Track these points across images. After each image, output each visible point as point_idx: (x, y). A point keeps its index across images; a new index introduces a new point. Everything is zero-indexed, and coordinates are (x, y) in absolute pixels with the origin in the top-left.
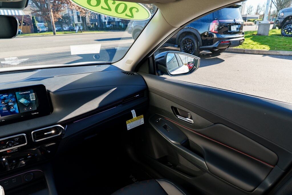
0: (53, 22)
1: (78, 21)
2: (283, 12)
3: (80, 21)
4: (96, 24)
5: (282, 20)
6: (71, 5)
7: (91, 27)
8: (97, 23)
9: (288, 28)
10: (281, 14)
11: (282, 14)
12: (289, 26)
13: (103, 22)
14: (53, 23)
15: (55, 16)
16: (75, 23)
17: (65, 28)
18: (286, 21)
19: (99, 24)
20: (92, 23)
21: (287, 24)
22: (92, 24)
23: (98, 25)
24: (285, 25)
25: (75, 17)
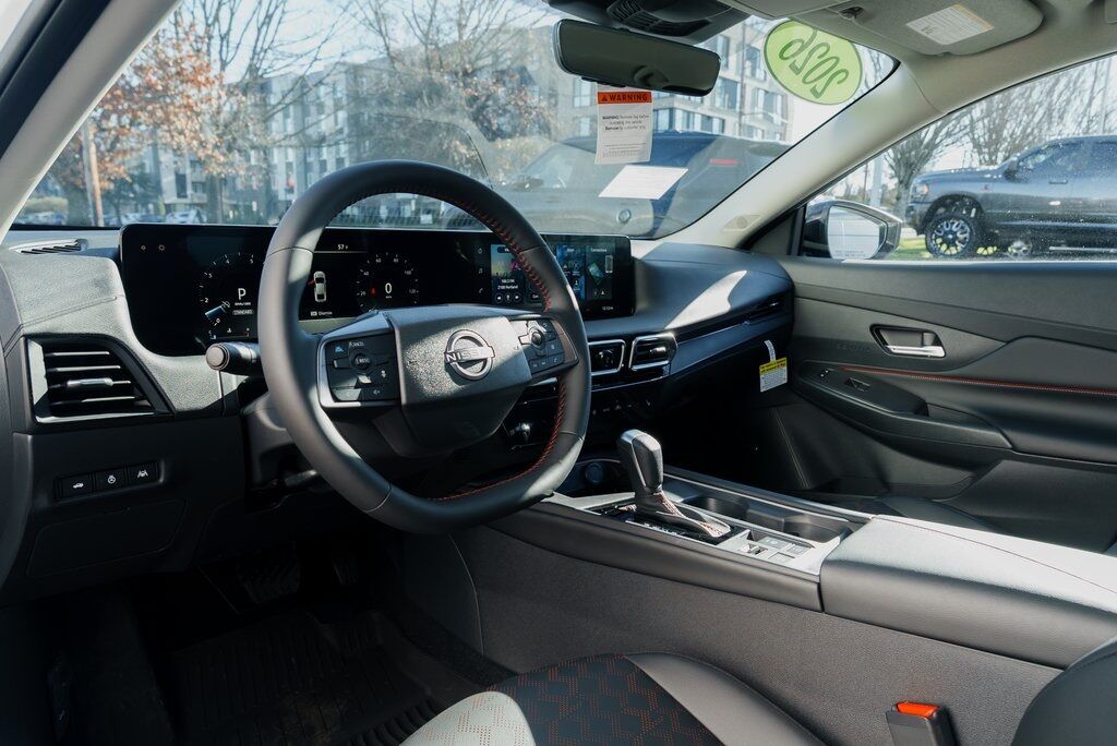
0: (94, 189)
1: (179, 196)
2: (924, 182)
3: (185, 197)
4: (251, 207)
5: (924, 208)
6: (169, 131)
7: (231, 216)
8: (254, 205)
9: (946, 233)
10: (919, 189)
11: (924, 189)
12: (947, 226)
13: (280, 202)
14: (93, 195)
15: (103, 171)
16: (167, 202)
17: (126, 216)
18: (936, 210)
19: (263, 207)
20: (234, 202)
21: (942, 220)
22: (235, 207)
23: (258, 211)
24: (938, 223)
25: (168, 181)
